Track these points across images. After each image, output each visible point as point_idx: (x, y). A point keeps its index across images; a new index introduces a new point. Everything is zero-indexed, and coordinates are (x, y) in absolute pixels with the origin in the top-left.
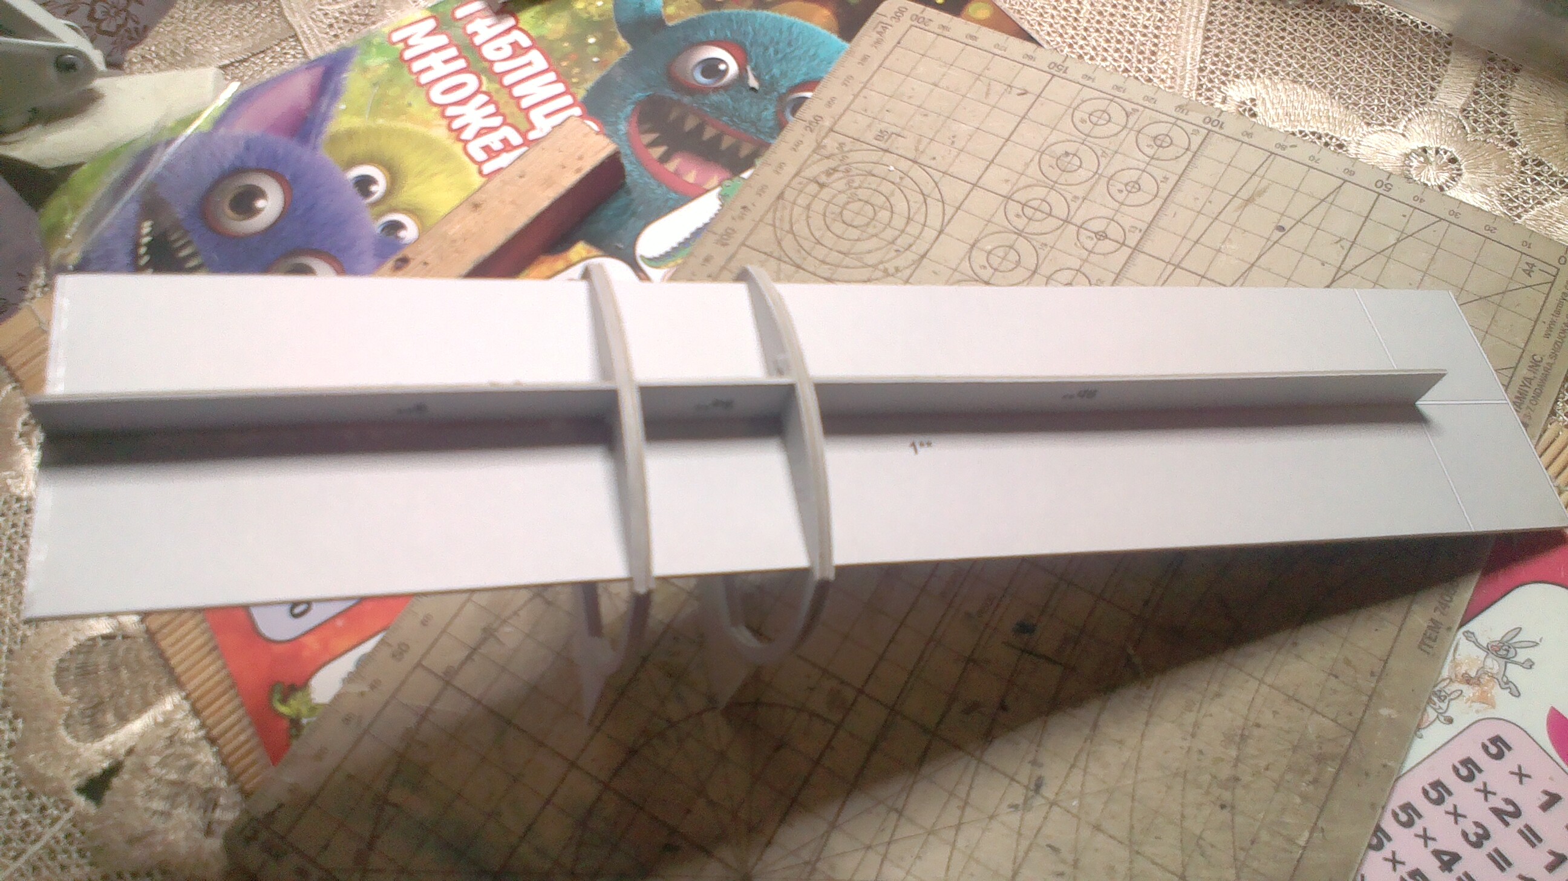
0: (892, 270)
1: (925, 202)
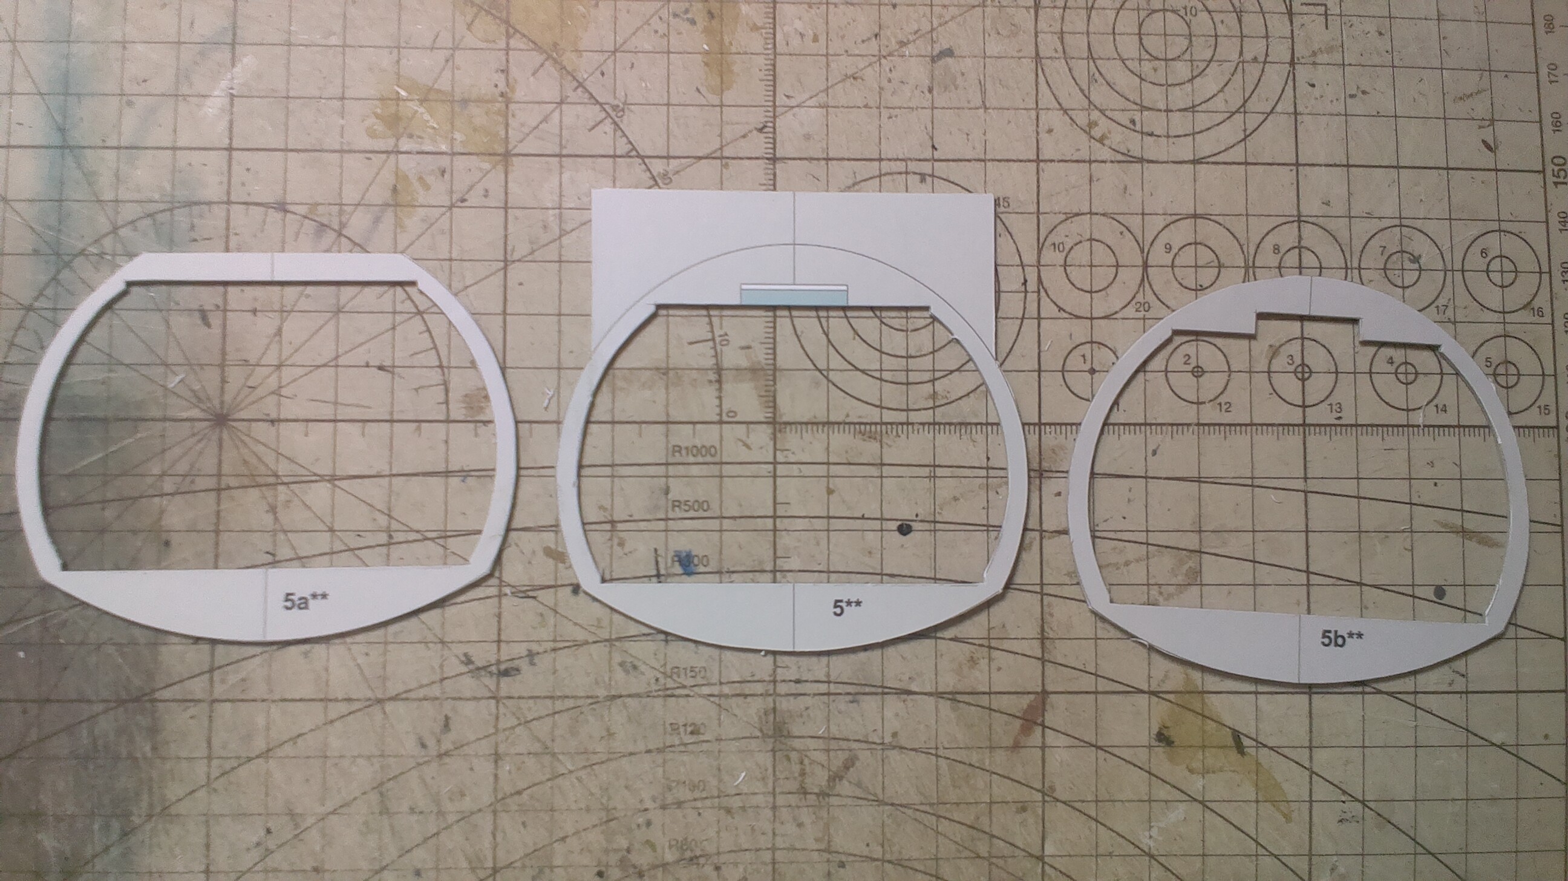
0: (1097, 132)
1: (1234, 113)
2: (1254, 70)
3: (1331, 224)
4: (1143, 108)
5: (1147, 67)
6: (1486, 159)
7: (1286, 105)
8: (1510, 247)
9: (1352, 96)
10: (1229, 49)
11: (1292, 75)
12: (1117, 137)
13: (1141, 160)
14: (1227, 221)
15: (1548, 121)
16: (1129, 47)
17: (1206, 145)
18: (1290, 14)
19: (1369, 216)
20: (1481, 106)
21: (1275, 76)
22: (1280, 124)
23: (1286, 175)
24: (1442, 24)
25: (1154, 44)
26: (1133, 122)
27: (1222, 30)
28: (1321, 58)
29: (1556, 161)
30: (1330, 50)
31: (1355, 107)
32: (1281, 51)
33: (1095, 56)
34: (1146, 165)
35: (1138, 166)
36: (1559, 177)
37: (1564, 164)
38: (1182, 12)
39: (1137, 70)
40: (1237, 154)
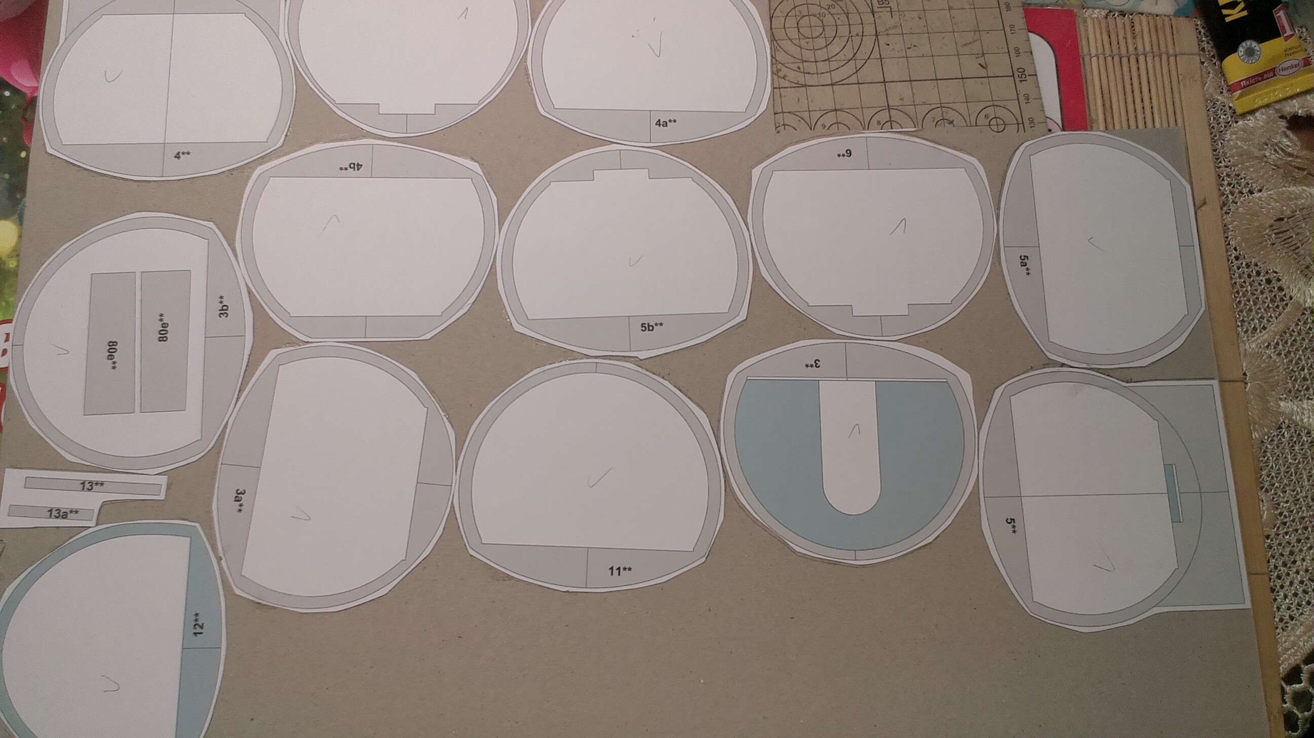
1: (849, 61)
2: (857, 40)
3: (905, 109)
4: (803, 61)
5: (803, 42)
6: (983, 73)
7: (876, 54)
8: (1000, 112)
9: (909, 48)
10: (844, 31)
11: (877, 39)
12: (791, 75)
13: (805, 86)
14: (853, 111)
15: (1012, 52)
16: (793, 33)
17: (837, 77)
18: (873, 12)
19: (924, 104)
20: (976, 48)
21: (869, 42)
22: (874, 64)
23: (880, 87)
24: (952, 11)
25: (806, 31)
26: (799, 68)
27: (839, 22)
28: (890, 32)
29: (1019, 70)
30: (895, 27)
31: (910, 53)
32: (869, 30)
33: (776, 39)
34: (808, 88)
35: (804, 88)
36: (1022, 78)
37: (1024, 71)
38: (818, 16)
39: (798, 44)
40: (853, 79)
